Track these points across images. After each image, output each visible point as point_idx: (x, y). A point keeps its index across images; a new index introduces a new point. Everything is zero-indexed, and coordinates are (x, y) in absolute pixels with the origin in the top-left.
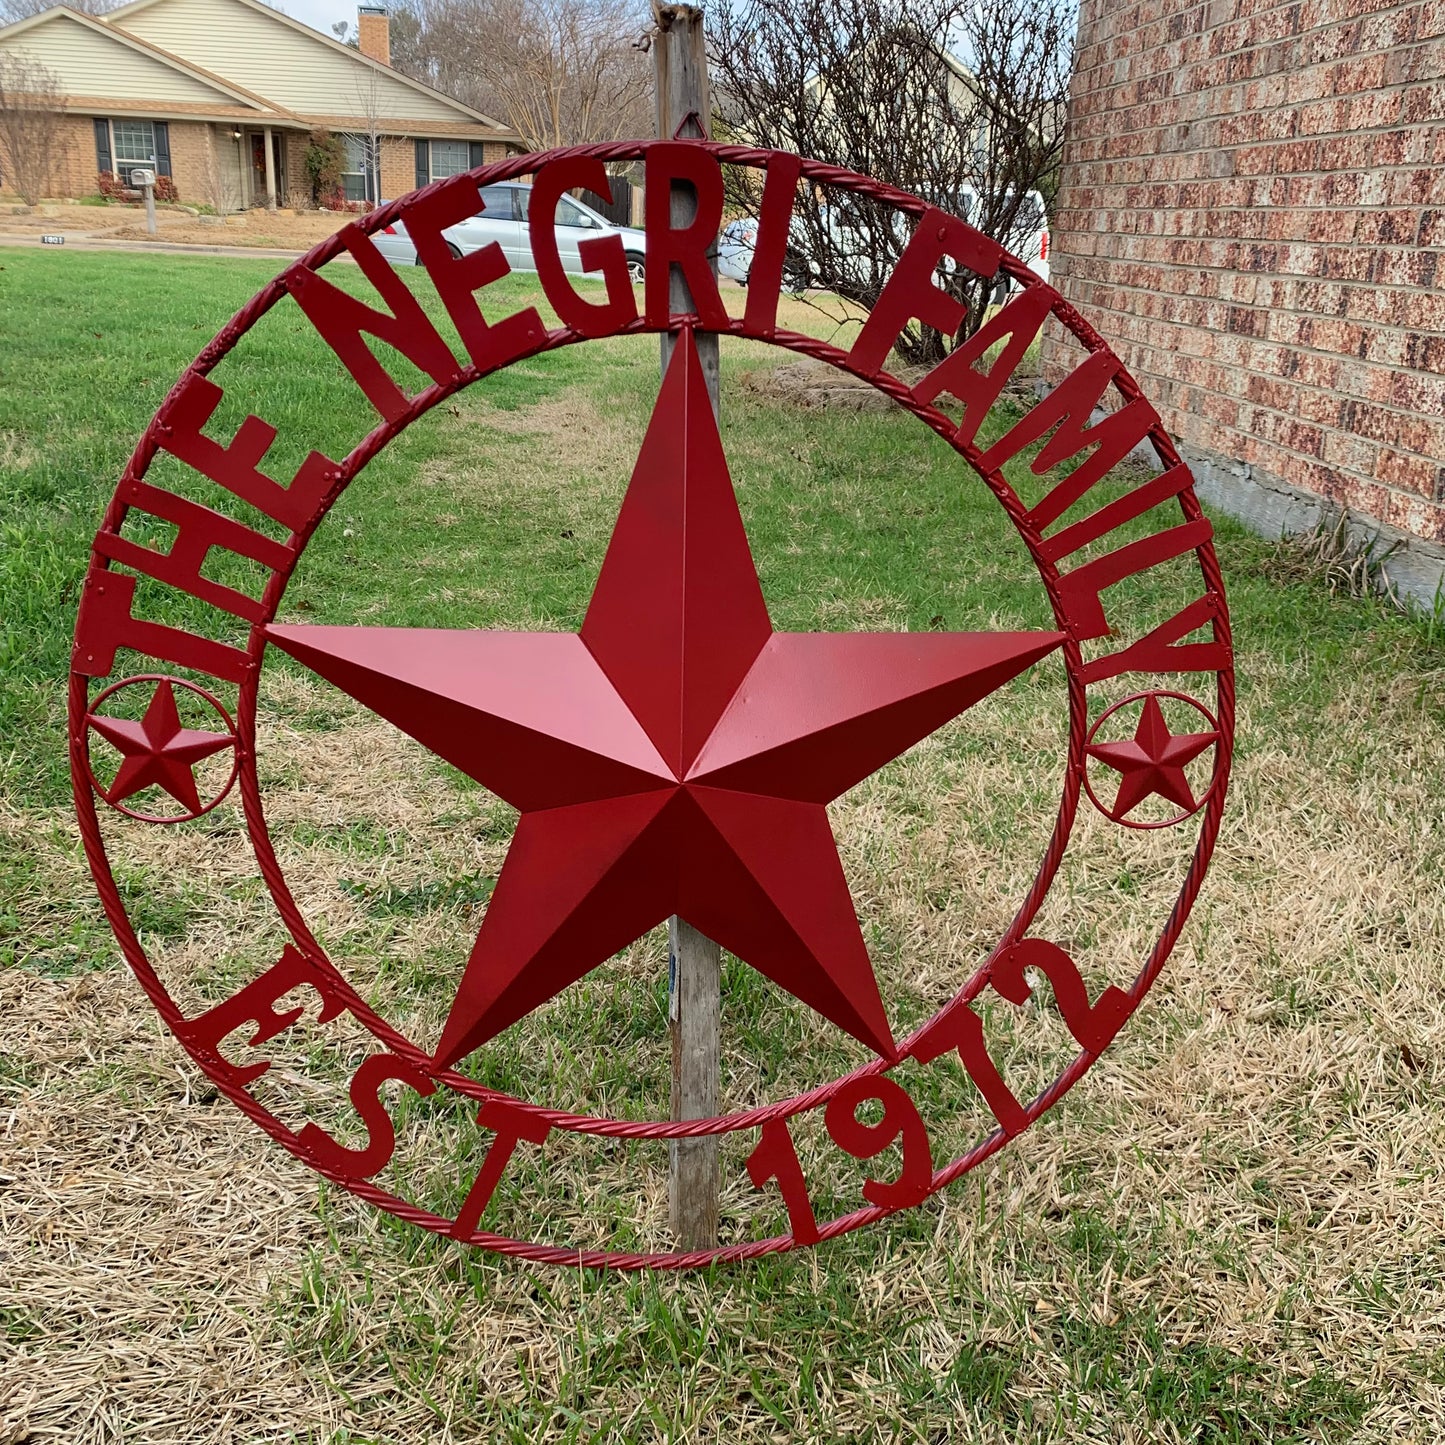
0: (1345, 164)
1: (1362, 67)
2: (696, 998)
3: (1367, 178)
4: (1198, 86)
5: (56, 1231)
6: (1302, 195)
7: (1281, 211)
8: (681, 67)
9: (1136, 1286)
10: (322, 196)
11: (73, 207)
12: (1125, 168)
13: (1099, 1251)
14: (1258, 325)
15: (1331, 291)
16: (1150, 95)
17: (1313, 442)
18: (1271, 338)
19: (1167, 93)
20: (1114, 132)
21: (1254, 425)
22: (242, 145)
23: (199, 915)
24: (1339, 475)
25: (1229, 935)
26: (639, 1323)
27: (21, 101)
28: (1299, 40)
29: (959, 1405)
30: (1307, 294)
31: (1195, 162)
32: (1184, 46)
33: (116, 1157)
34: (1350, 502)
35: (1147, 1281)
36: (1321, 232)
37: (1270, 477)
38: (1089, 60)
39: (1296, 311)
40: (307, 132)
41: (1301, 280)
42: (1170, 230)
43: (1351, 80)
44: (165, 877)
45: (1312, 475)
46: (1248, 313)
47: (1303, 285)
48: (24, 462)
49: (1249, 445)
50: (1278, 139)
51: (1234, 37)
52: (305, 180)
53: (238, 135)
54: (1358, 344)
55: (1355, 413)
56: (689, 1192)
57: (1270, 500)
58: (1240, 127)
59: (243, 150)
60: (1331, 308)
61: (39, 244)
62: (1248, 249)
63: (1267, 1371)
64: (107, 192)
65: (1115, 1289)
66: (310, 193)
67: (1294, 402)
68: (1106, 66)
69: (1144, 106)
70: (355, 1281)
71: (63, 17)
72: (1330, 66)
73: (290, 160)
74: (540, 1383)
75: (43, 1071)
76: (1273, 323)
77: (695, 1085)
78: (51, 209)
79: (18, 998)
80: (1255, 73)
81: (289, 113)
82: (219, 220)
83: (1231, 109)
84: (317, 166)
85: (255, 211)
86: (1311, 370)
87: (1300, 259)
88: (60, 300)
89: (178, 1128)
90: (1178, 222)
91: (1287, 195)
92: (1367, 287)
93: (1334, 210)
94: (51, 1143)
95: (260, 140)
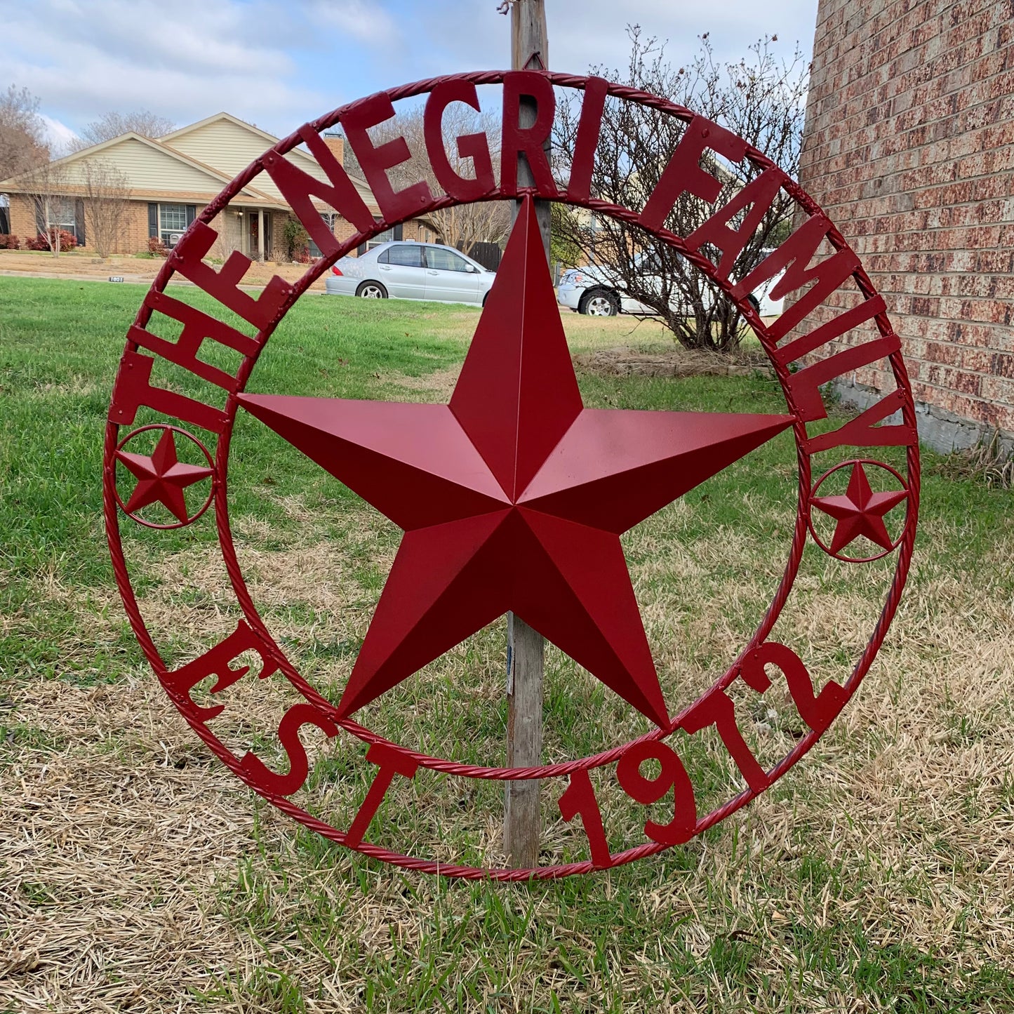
0: (991, 195)
1: (1001, 130)
2: (526, 679)
3: (1007, 203)
4: (888, 152)
5: (69, 839)
6: (961, 218)
7: (947, 230)
8: (529, 23)
9: (848, 906)
10: (295, 253)
11: (131, 259)
12: (838, 211)
13: (819, 881)
14: (932, 308)
15: (984, 281)
16: (855, 161)
17: (974, 385)
18: (942, 316)
19: (866, 160)
20: (830, 188)
21: (931, 377)
22: (244, 220)
23: (183, 655)
24: (993, 406)
25: (916, 689)
26: (479, 912)
27: (102, 192)
28: (957, 117)
29: (714, 978)
30: (966, 285)
31: (887, 203)
32: (878, 128)
33: (114, 796)
34: (1000, 424)
35: (855, 902)
36: (976, 242)
37: (943, 412)
38: (813, 143)
39: (959, 296)
40: (287, 213)
41: (962, 275)
42: (870, 249)
43: (994, 139)
44: (161, 631)
45: (973, 408)
46: (925, 301)
47: (964, 278)
48: (86, 391)
49: (928, 391)
50: (944, 183)
51: (912, 118)
52: (284, 244)
53: (241, 214)
54: (1003, 315)
55: (1003, 362)
56: (518, 826)
57: (943, 428)
58: (917, 177)
59: (244, 224)
60: (984, 292)
62: (924, 257)
63: (948, 965)
64: (153, 250)
65: (832, 906)
66: (287, 252)
67: (959, 359)
68: (824, 145)
69: (850, 169)
70: (277, 880)
71: (133, 139)
72: (979, 132)
73: (275, 231)
74: (405, 948)
75: (68, 743)
76: (943, 306)
77: (524, 744)
78: (116, 260)
79: (55, 698)
80: (927, 140)
81: (275, 200)
83: (911, 166)
84: (292, 234)
86: (971, 336)
87: (962, 261)
88: (118, 307)
89: (159, 781)
90: (875, 243)
91: (951, 219)
92: (1009, 276)
93: (984, 226)
94: (69, 785)
95: (256, 217)
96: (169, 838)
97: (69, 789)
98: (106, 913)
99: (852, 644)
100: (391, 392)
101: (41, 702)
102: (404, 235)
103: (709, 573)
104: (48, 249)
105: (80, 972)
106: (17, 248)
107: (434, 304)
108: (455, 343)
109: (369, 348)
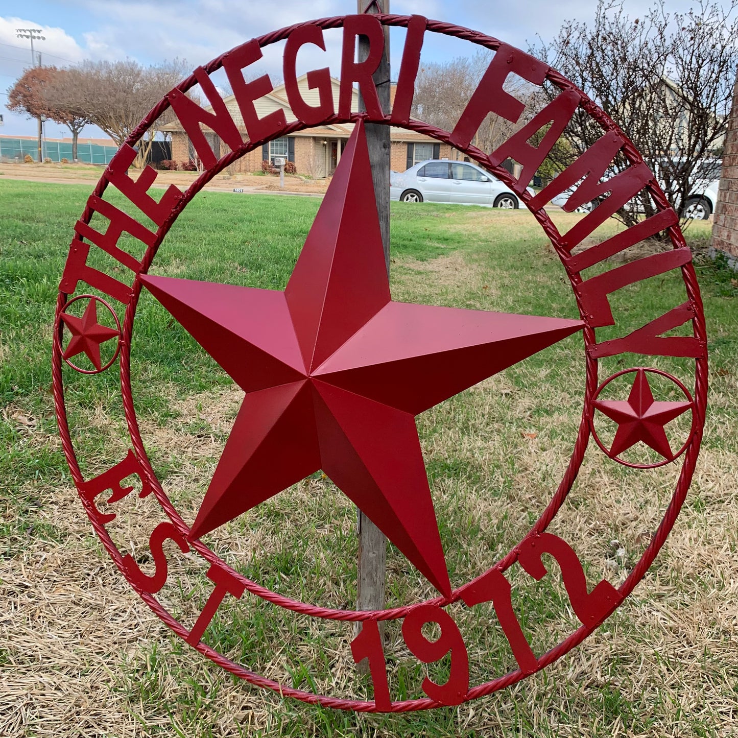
5: (40, 614)
11: (250, 176)
22: (327, 147)
23: (176, 472)
33: (85, 582)
44: (166, 453)
53: (325, 142)
59: (327, 149)
61: (232, 192)
64: (265, 170)
70: (176, 662)
75: (69, 537)
78: (239, 177)
79: (72, 502)
82: (313, 181)
88: (225, 210)
94: (56, 571)
95: (336, 145)
96: (112, 619)
97: (55, 574)
98: (46, 678)
99: (710, 494)
100: (400, 273)
101: (62, 504)
102: (441, 156)
103: (606, 425)
104: (195, 170)
105: (11, 724)
106: (176, 169)
107: (456, 205)
108: (460, 235)
109: (394, 240)
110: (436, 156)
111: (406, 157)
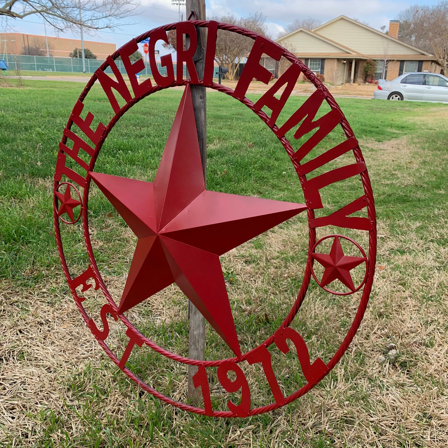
2: (195, 314)
5: (50, 337)
10: (367, 79)
22: (346, 65)
40: (366, 60)
52: (363, 75)
53: (345, 62)
64: (305, 79)
66: (364, 79)
71: (301, 31)
73: (360, 69)
77: (194, 343)
81: (361, 54)
82: (334, 87)
84: (367, 70)
85: (346, 84)
95: (351, 63)
102: (423, 68)
109: (364, 128)
110: (420, 70)
111: (398, 70)
